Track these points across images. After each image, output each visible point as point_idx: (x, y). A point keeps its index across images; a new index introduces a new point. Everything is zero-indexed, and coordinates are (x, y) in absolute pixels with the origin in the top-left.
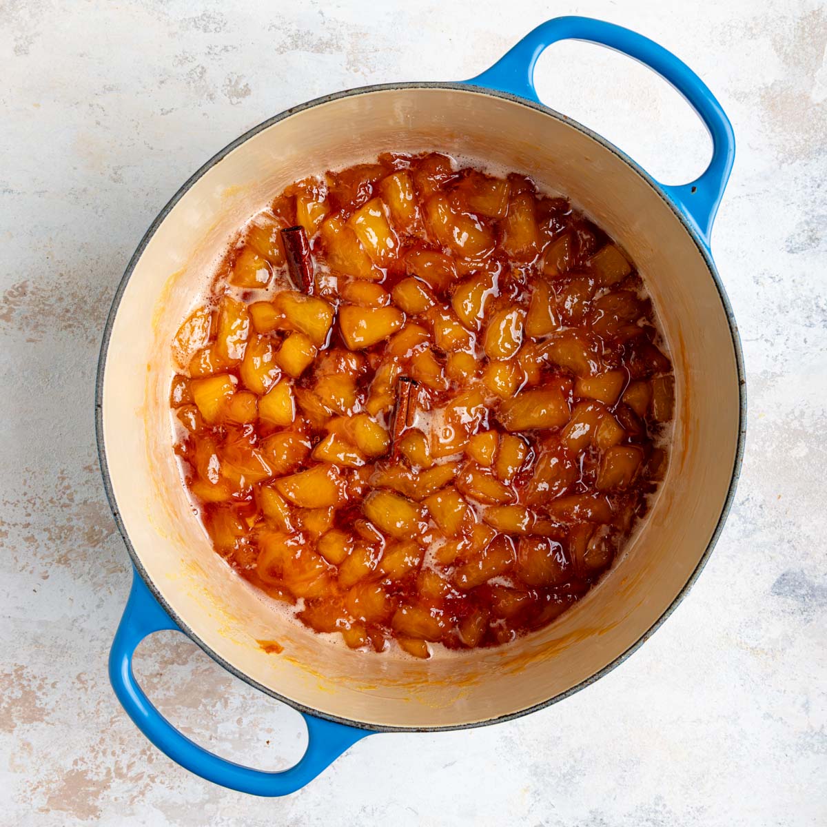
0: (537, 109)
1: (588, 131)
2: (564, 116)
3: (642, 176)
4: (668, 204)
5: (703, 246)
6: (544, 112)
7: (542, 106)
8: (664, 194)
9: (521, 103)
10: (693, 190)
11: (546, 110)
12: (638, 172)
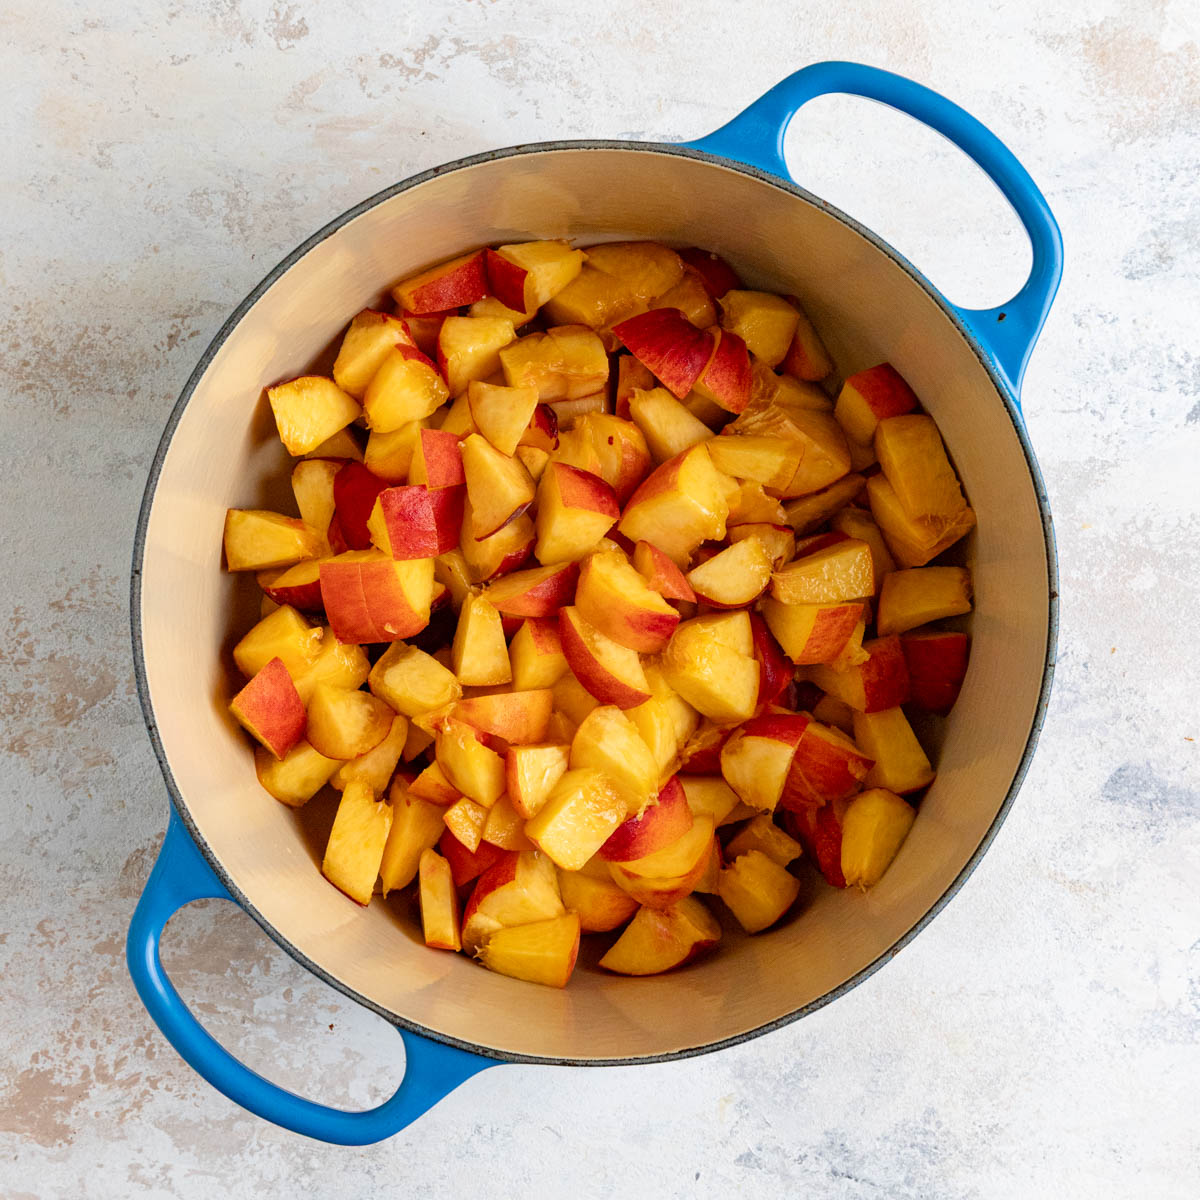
0: (786, 189)
1: (856, 226)
2: (825, 202)
3: (930, 294)
4: (964, 335)
5: (1010, 397)
6: (796, 194)
7: (793, 186)
8: (958, 321)
9: (764, 180)
10: (1001, 317)
11: (798, 192)
12: (924, 288)
